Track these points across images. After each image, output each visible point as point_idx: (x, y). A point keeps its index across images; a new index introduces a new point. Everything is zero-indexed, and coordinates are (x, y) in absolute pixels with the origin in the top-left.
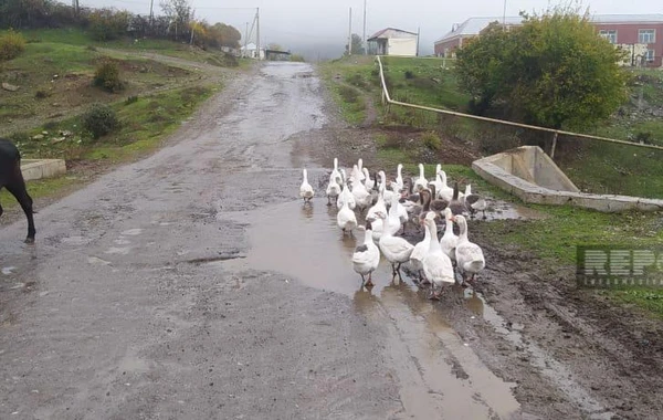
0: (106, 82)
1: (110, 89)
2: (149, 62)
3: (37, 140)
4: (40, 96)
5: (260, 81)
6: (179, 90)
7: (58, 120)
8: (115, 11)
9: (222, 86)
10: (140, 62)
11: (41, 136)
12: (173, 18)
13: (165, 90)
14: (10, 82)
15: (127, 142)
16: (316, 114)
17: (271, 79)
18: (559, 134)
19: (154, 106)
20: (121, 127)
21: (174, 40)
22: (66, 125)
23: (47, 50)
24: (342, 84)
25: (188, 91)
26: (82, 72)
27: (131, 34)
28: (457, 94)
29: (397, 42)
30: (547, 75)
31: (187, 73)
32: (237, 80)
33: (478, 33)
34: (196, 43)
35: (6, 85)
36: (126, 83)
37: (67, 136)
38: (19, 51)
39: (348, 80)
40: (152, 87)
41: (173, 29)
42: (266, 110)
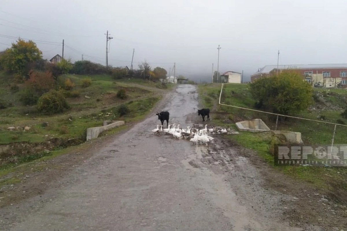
0: (121, 96)
1: (122, 98)
2: (135, 88)
3: (100, 116)
4: (98, 100)
5: (176, 95)
6: (147, 98)
7: (106, 109)
8: (122, 68)
9: (162, 97)
10: (132, 88)
11: (101, 115)
12: (143, 70)
13: (141, 98)
14: (88, 95)
15: (134, 117)
16: (195, 107)
17: (180, 94)
18: (279, 116)
19: (139, 104)
20: (129, 112)
21: (143, 79)
22: (109, 111)
23: (99, 84)
24: (206, 96)
25: (150, 99)
26: (112, 92)
27: (127, 77)
28: (251, 100)
29: (232, 77)
30: (280, 94)
31: (149, 92)
32: (167, 95)
33: (269, 72)
34: (151, 80)
35: (86, 96)
36: (128, 96)
37: (109, 115)
38: (90, 84)
39: (209, 95)
40: (137, 97)
41: (143, 75)
42: (178, 106)
